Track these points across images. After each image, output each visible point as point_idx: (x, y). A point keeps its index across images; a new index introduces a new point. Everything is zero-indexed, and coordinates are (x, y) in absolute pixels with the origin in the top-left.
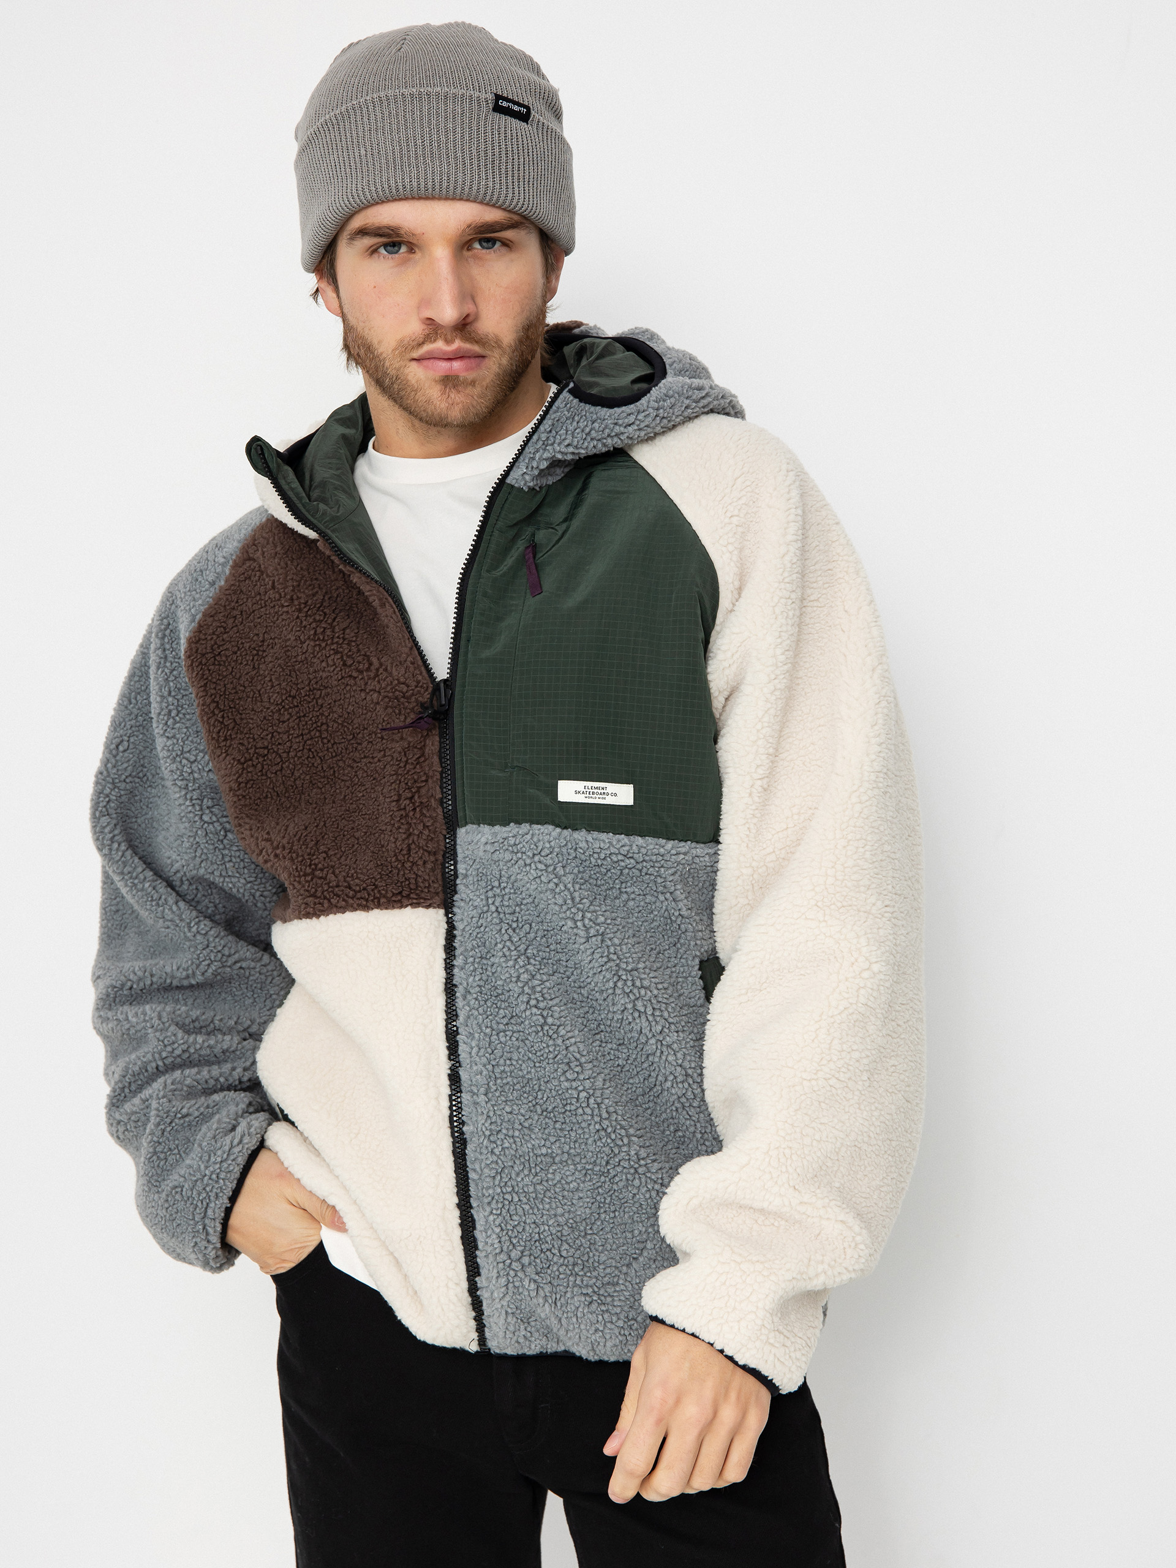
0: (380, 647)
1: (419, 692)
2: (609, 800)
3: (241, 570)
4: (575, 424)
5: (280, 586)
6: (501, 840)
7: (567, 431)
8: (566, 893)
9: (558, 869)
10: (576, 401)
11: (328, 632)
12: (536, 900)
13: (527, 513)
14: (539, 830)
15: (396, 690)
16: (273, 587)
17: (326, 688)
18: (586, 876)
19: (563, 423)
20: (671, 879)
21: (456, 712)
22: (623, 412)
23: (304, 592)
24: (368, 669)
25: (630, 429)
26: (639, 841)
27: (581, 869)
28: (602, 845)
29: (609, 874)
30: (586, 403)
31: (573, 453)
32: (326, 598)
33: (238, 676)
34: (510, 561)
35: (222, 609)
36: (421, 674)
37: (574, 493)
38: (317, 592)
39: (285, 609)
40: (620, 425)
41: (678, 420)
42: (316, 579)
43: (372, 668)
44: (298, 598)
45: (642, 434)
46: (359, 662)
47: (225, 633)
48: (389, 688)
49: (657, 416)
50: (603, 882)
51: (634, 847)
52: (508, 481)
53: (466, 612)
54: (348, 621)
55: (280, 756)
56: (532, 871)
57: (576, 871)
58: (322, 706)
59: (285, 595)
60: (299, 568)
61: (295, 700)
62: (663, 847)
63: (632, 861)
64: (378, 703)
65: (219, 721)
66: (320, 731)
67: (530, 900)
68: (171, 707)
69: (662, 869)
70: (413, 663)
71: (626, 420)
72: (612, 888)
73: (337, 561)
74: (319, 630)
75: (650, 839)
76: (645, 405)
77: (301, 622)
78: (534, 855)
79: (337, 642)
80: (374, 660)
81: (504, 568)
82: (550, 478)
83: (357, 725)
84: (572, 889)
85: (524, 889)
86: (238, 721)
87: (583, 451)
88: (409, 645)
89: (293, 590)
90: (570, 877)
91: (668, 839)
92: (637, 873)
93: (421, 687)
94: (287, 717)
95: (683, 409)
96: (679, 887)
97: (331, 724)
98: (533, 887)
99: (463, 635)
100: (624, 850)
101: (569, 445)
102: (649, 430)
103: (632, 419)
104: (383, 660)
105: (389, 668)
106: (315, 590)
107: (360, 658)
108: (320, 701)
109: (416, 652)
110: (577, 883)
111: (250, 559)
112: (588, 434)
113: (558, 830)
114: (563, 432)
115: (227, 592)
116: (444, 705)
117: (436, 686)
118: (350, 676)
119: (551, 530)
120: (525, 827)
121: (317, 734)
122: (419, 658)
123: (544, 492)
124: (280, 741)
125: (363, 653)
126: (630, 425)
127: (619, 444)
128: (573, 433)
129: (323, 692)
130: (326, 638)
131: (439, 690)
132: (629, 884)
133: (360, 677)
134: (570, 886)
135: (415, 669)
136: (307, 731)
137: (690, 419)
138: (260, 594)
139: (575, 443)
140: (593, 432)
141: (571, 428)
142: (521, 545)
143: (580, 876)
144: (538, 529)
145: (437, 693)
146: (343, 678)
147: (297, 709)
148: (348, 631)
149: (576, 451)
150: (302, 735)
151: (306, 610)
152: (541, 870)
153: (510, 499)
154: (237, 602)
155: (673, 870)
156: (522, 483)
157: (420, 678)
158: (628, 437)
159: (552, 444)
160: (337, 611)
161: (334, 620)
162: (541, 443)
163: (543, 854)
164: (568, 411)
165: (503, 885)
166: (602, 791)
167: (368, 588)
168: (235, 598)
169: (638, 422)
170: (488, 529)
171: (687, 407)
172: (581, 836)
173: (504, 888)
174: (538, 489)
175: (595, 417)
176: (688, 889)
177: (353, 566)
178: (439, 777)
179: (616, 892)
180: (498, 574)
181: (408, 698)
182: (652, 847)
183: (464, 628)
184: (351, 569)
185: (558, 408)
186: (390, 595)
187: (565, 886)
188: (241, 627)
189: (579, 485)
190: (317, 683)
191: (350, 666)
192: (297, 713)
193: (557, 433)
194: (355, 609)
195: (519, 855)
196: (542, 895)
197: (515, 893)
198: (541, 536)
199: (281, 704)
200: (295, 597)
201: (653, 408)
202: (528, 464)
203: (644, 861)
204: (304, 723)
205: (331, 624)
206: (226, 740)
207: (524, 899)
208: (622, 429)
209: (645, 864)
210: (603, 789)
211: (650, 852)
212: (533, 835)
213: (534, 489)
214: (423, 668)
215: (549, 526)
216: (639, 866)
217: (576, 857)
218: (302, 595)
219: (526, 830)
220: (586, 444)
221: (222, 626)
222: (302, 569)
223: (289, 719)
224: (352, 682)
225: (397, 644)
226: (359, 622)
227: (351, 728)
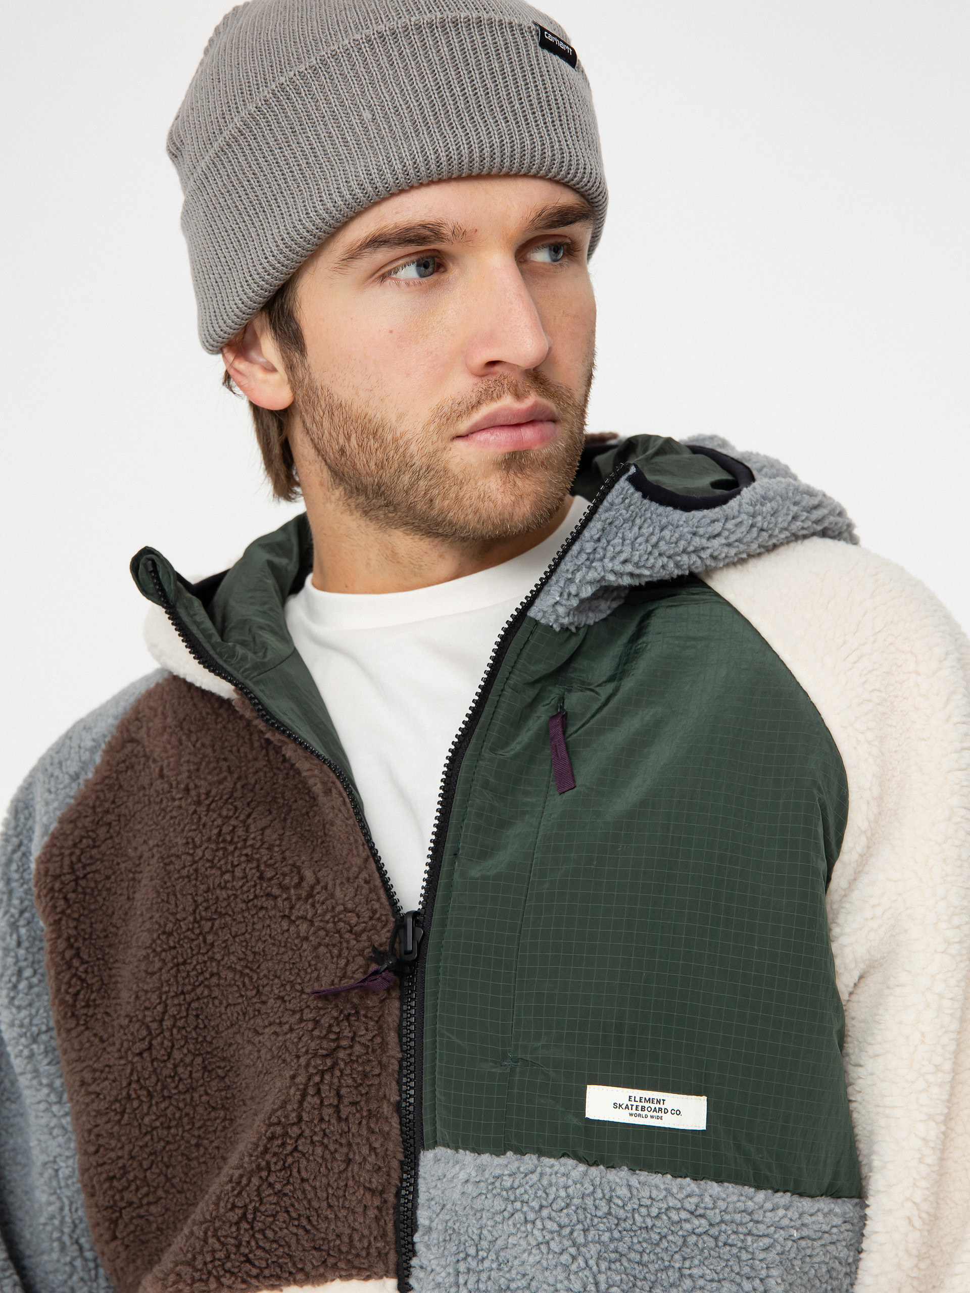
0: (317, 856)
1: (374, 928)
2: (668, 1122)
3: (120, 756)
4: (636, 529)
5: (170, 774)
6: (491, 1180)
7: (624, 539)
8: (587, 1272)
9: (575, 1234)
10: (638, 495)
11: (240, 832)
12: (534, 1284)
13: (555, 664)
14: (552, 1166)
15: (340, 920)
16: (162, 776)
17: (222, 915)
18: (623, 1247)
19: (618, 528)
20: (762, 1256)
21: (429, 965)
22: (704, 517)
23: (205, 779)
24: (298, 885)
25: (716, 543)
26: (714, 1188)
27: (616, 1235)
28: (655, 1193)
29: (664, 1244)
30: (652, 500)
31: (632, 575)
32: (239, 786)
33: (110, 912)
34: (526, 736)
35: (90, 811)
36: (378, 900)
37: (624, 639)
38: (225, 778)
39: (177, 803)
40: (701, 536)
41: (783, 536)
42: (225, 759)
43: (304, 884)
44: (196, 787)
45: (733, 552)
46: (284, 875)
47: (94, 847)
48: (327, 917)
49: (752, 526)
50: (652, 1257)
51: (707, 1199)
52: (532, 613)
53: (455, 809)
54: (270, 818)
55: (148, 1028)
56: (536, 1232)
57: (606, 1237)
58: (212, 945)
59: (178, 783)
60: (198, 745)
61: (172, 938)
62: (751, 1199)
63: (703, 1222)
64: (306, 939)
65: (80, 978)
66: (208, 987)
67: (524, 1283)
68: (23, 964)
69: (749, 1239)
70: (367, 882)
71: (710, 529)
72: (666, 1269)
73: (262, 726)
74: (225, 829)
75: (730, 1186)
76: (736, 508)
77: (200, 818)
78: (541, 1207)
79: (252, 846)
80: (308, 874)
81: (516, 746)
82: (591, 615)
83: (265, 972)
84: (595, 1268)
85: (516, 1263)
86: (106, 980)
87: (646, 572)
88: (364, 855)
89: (189, 777)
90: (594, 1249)
91: (758, 1188)
92: (711, 1243)
93: (379, 919)
94: (158, 965)
95: (790, 518)
96: (774, 1272)
97: (223, 975)
98: (532, 1260)
99: (448, 845)
100: (690, 1204)
101: (625, 562)
102: (742, 547)
103: (718, 527)
104: (320, 875)
105: (330, 887)
106: (222, 776)
107: (286, 870)
108: (210, 938)
109: (373, 866)
110: (605, 1259)
111: (132, 740)
112: (655, 546)
113: (582, 1168)
114: (618, 541)
115: (98, 787)
116: (411, 952)
117: (400, 920)
118: (268, 895)
119: (588, 693)
120: (530, 1160)
121: (206, 992)
122: (377, 875)
123: (582, 633)
124: (147, 1004)
125: (290, 862)
126: (715, 537)
127: (698, 567)
128: (633, 544)
129: (217, 923)
130: (236, 839)
131: (404, 927)
132: (696, 1262)
133: (285, 896)
134: (592, 1262)
135: (371, 891)
136: (189, 988)
137: (797, 537)
138: (144, 788)
139: (636, 559)
140: (662, 543)
141: (630, 535)
142: (542, 714)
143: (612, 1247)
144: (570, 691)
145: (401, 932)
146: (256, 897)
147: (173, 952)
148: (268, 832)
149: (637, 572)
150: (183, 993)
151: (207, 802)
152: (552, 1232)
153: (532, 642)
154: (113, 802)
155: (767, 1241)
156: (552, 618)
157: (377, 906)
158: (711, 556)
159: (601, 560)
160: (253, 805)
161: (249, 816)
162: (584, 556)
163: (555, 1207)
164: (627, 509)
165: (482, 1254)
166: (658, 1106)
167: (307, 765)
168: (111, 796)
169: (726, 533)
170: (497, 686)
171: (795, 518)
172: (620, 1177)
173: (483, 1259)
174: (573, 630)
175: (664, 521)
176: (790, 1278)
177: (284, 732)
178: (396, 1068)
179: (673, 1275)
180: (508, 755)
181: (358, 935)
182: (735, 1198)
183: (450, 834)
184: (283, 738)
185: (612, 504)
186: (338, 777)
187: (586, 1263)
188: (117, 840)
189: (632, 629)
190: (206, 909)
191: (271, 879)
192: (174, 958)
193: (608, 542)
194: (281, 801)
195: (518, 1205)
196: (547, 1274)
197: (499, 1269)
198: (574, 701)
199: (150, 947)
200: (191, 786)
201: (747, 513)
202: (563, 588)
203: (722, 1221)
204: (184, 974)
205: (244, 822)
206: (87, 1006)
207: (513, 1280)
208: (704, 541)
209: (723, 1227)
210: (659, 1102)
211: (731, 1206)
212: (541, 1174)
213: (567, 629)
214: (382, 892)
215: (585, 686)
216: (714, 1231)
217: (609, 1213)
218: (203, 783)
219: (531, 1167)
220: (652, 560)
221: (89, 837)
222: (203, 745)
223: (160, 969)
224: (270, 903)
225: (345, 853)
226: (285, 820)
227: (255, 977)
